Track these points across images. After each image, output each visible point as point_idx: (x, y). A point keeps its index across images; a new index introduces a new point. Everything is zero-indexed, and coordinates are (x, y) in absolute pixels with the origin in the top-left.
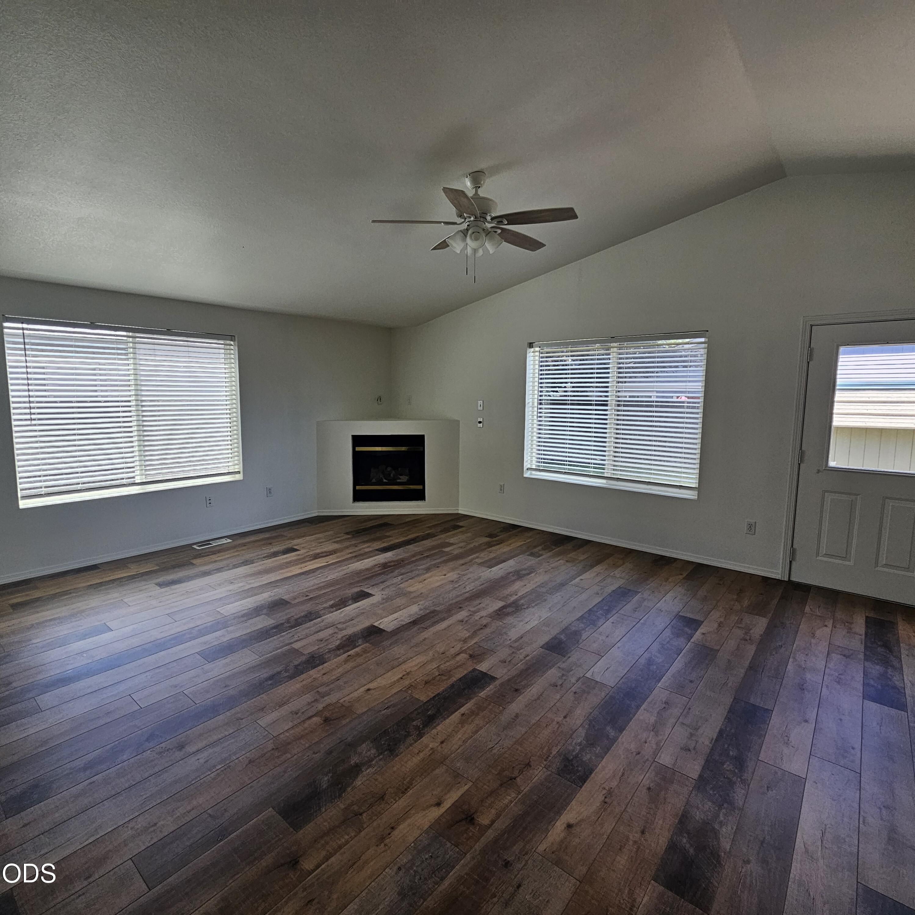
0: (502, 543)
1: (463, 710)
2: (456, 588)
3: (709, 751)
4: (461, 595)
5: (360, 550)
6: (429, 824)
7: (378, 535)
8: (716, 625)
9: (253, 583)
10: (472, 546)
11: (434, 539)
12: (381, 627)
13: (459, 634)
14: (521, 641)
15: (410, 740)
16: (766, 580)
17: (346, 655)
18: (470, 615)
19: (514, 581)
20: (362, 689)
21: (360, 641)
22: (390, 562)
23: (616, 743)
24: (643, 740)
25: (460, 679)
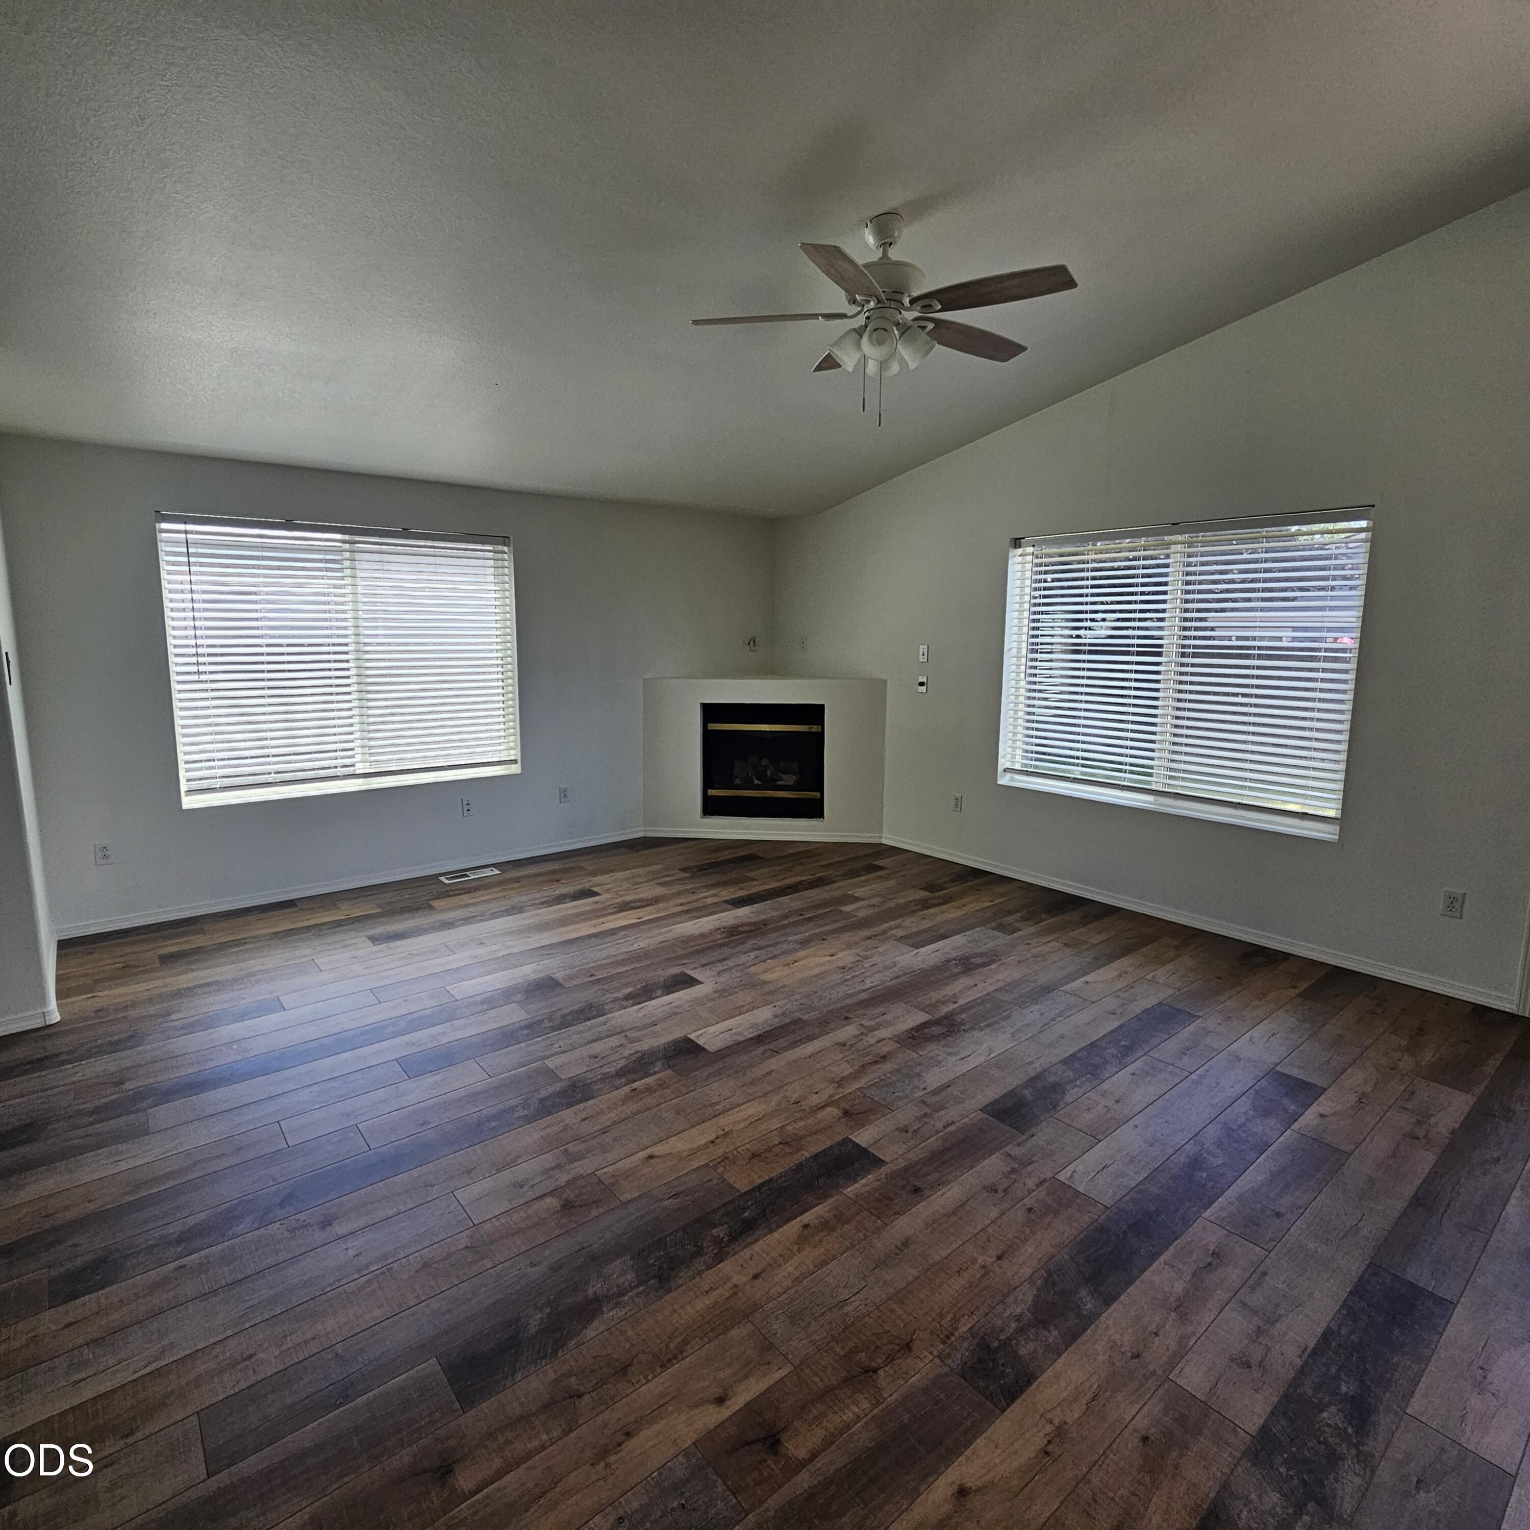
0: (948, 902)
1: (807, 1217)
2: (849, 980)
3: (1292, 1374)
4: (854, 994)
5: (697, 900)
6: (695, 1437)
7: (733, 875)
8: (1353, 1099)
9: (513, 947)
10: (892, 904)
11: (827, 887)
12: (701, 1042)
13: (835, 1069)
14: (944, 1094)
15: (699, 1263)
16: (1480, 1011)
17: (627, 1089)
18: (862, 1034)
19: (956, 976)
20: (642, 1155)
21: (658, 1065)
22: (742, 925)
23: (1093, 1327)
24: (1153, 1328)
25: (816, 1157)
